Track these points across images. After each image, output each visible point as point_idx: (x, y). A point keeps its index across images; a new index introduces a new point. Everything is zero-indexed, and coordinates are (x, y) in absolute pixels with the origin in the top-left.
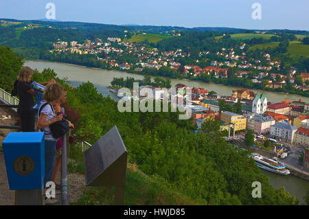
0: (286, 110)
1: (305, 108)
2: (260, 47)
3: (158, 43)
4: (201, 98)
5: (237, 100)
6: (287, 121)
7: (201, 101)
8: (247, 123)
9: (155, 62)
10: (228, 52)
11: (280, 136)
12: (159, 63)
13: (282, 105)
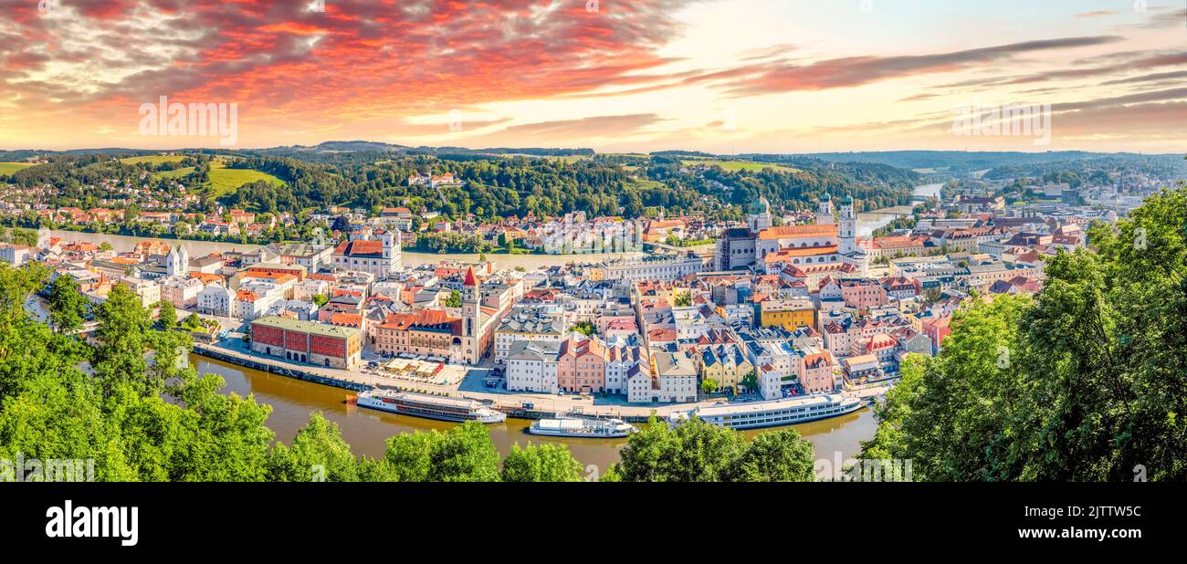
0: (218, 265)
1: (243, 261)
2: (168, 174)
3: (14, 177)
4: (87, 258)
5: (142, 257)
6: (219, 283)
7: (88, 263)
8: (162, 292)
9: (12, 205)
10: (122, 185)
11: (212, 307)
12: (18, 208)
13: (210, 259)
